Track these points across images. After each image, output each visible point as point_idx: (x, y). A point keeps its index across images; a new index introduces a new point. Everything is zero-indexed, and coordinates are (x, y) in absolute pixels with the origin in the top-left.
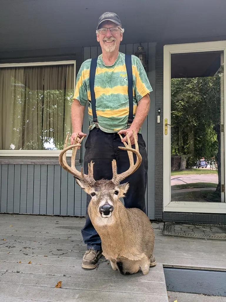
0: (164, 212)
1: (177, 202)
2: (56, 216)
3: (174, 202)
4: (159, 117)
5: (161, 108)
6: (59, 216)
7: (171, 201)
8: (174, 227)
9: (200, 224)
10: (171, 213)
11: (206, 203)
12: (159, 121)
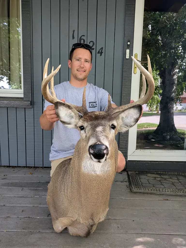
0: (128, 161)
1: (142, 150)
2: (4, 166)
3: (139, 151)
4: (128, 51)
5: (131, 40)
6: (8, 167)
7: (136, 149)
8: (140, 178)
9: (164, 173)
10: (135, 162)
11: (172, 150)
12: (127, 57)
